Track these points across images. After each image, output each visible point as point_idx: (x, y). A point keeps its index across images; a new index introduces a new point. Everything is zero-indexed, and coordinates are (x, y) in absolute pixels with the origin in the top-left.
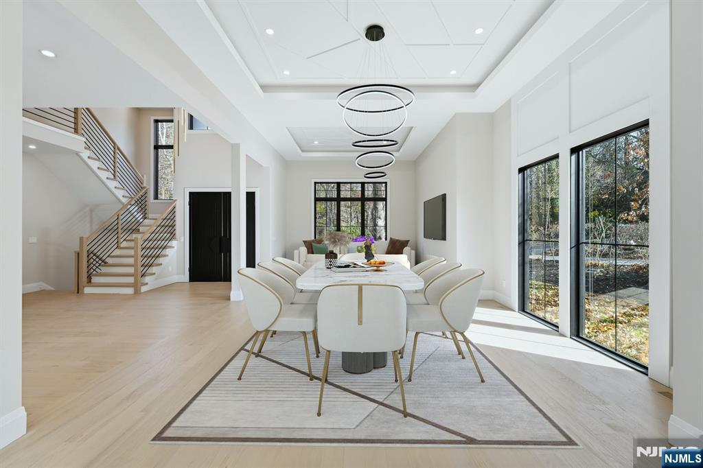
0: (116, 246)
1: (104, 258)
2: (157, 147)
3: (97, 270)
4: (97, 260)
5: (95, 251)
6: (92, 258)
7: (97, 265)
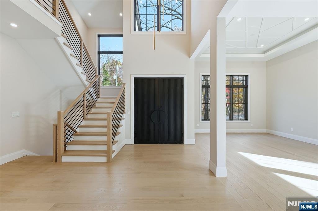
0: (82, 118)
1: (75, 129)
2: (99, 53)
3: (71, 139)
4: (71, 131)
5: (69, 124)
6: (67, 129)
7: (71, 135)
